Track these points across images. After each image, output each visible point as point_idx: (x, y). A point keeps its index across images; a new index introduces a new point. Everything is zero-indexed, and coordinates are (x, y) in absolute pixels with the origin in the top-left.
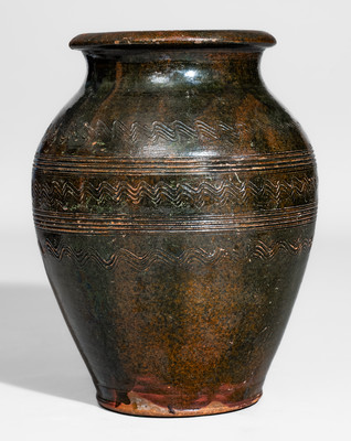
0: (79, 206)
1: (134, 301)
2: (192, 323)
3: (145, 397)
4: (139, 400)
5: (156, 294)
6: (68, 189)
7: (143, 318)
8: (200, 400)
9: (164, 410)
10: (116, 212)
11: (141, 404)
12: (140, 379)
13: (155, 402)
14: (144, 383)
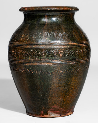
0: (42, 57)
1: (57, 84)
2: (71, 90)
3: (53, 112)
4: (51, 113)
5: (64, 81)
6: (38, 52)
7: (59, 89)
8: (68, 111)
9: (58, 115)
10: (55, 59)
11: (51, 114)
12: (53, 107)
13: (56, 113)
14: (54, 108)
